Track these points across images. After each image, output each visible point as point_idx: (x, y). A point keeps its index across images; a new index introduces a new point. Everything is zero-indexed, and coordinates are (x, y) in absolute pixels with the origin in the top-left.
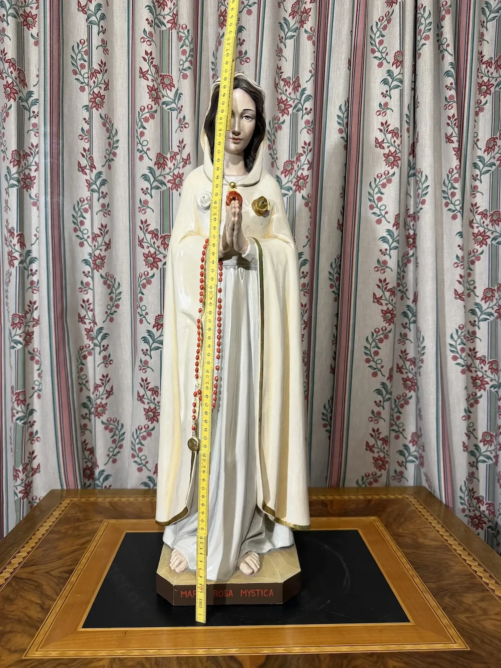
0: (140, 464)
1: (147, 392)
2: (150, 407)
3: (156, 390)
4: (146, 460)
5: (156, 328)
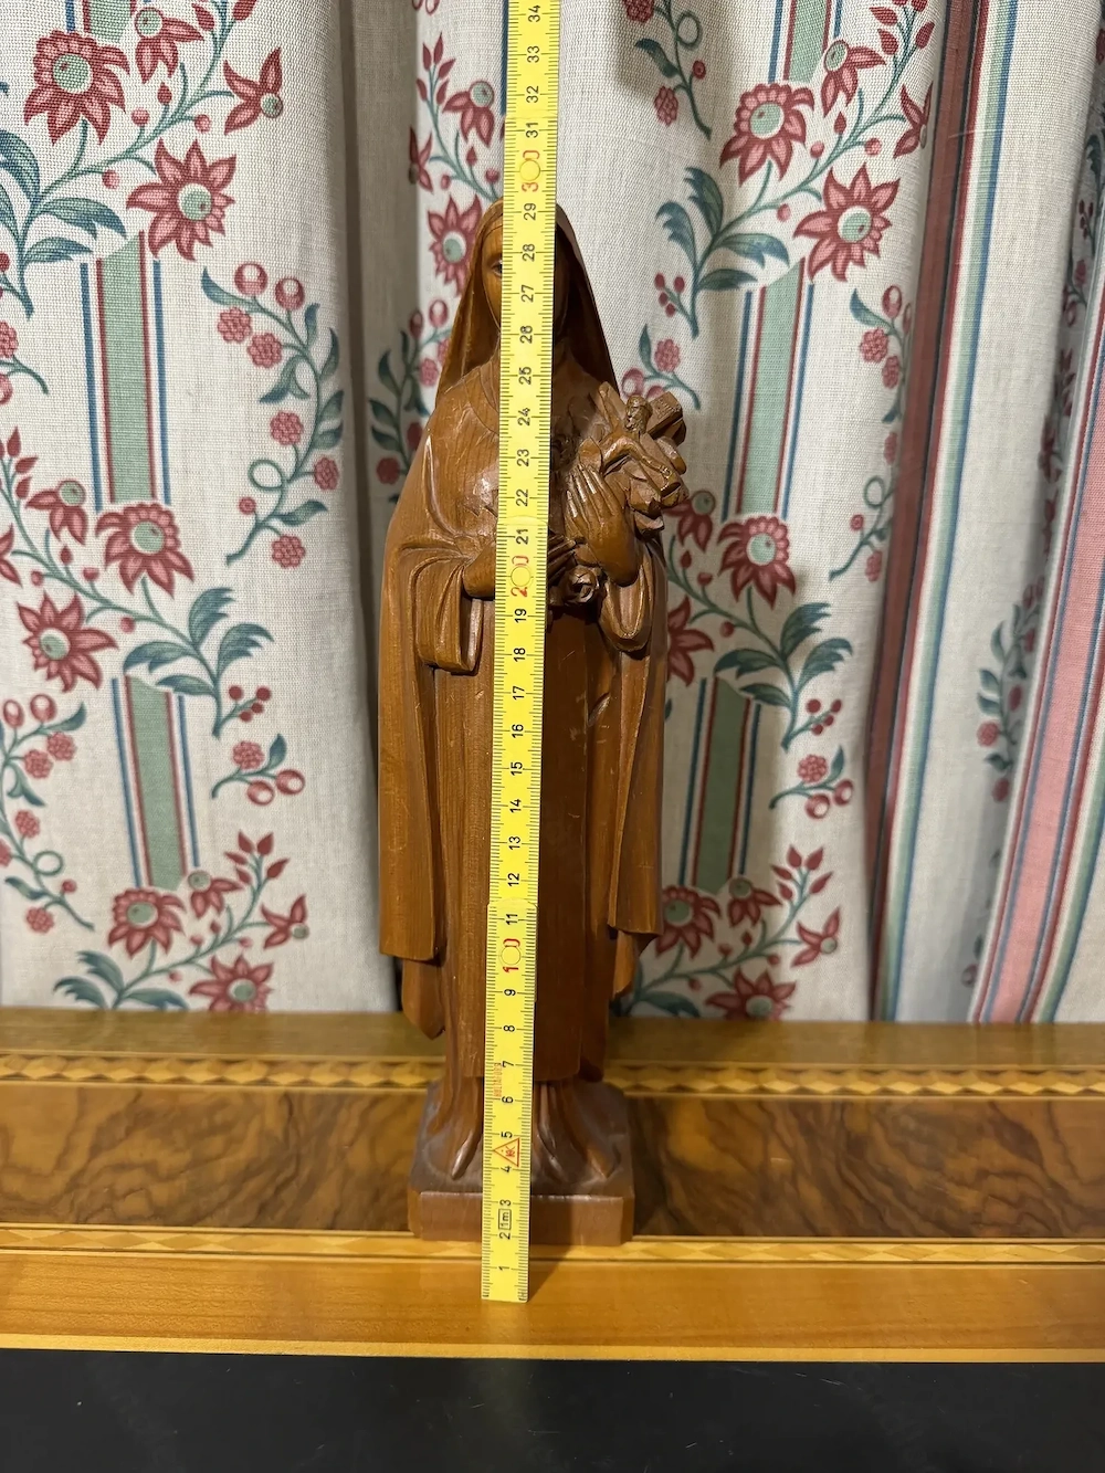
0: (35, 896)
1: (22, 510)
2: (46, 600)
3: (68, 500)
4: (63, 877)
5: (42, 118)
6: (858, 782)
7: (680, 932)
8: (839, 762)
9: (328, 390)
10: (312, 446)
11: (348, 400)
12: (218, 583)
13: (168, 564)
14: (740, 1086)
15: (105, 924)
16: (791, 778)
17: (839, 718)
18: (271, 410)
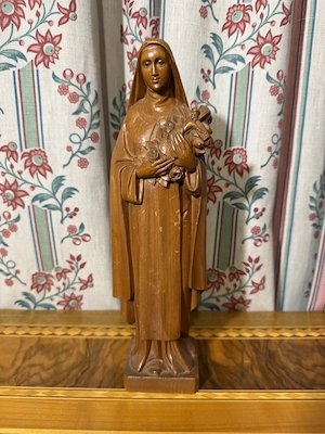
0: (7, 275)
2: (6, 181)
3: (12, 148)
4: (16, 269)
6: (270, 234)
7: (213, 283)
8: (265, 228)
9: (95, 110)
10: (90, 128)
11: (101, 113)
12: (61, 174)
13: (44, 168)
14: (234, 335)
15: (30, 283)
16: (249, 233)
17: (264, 213)
18: (76, 117)
